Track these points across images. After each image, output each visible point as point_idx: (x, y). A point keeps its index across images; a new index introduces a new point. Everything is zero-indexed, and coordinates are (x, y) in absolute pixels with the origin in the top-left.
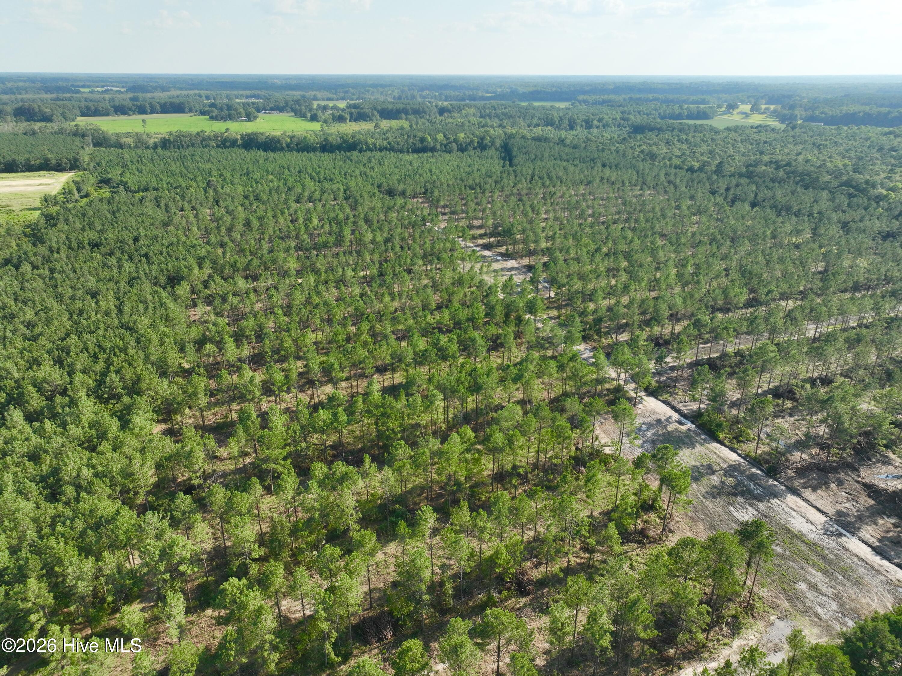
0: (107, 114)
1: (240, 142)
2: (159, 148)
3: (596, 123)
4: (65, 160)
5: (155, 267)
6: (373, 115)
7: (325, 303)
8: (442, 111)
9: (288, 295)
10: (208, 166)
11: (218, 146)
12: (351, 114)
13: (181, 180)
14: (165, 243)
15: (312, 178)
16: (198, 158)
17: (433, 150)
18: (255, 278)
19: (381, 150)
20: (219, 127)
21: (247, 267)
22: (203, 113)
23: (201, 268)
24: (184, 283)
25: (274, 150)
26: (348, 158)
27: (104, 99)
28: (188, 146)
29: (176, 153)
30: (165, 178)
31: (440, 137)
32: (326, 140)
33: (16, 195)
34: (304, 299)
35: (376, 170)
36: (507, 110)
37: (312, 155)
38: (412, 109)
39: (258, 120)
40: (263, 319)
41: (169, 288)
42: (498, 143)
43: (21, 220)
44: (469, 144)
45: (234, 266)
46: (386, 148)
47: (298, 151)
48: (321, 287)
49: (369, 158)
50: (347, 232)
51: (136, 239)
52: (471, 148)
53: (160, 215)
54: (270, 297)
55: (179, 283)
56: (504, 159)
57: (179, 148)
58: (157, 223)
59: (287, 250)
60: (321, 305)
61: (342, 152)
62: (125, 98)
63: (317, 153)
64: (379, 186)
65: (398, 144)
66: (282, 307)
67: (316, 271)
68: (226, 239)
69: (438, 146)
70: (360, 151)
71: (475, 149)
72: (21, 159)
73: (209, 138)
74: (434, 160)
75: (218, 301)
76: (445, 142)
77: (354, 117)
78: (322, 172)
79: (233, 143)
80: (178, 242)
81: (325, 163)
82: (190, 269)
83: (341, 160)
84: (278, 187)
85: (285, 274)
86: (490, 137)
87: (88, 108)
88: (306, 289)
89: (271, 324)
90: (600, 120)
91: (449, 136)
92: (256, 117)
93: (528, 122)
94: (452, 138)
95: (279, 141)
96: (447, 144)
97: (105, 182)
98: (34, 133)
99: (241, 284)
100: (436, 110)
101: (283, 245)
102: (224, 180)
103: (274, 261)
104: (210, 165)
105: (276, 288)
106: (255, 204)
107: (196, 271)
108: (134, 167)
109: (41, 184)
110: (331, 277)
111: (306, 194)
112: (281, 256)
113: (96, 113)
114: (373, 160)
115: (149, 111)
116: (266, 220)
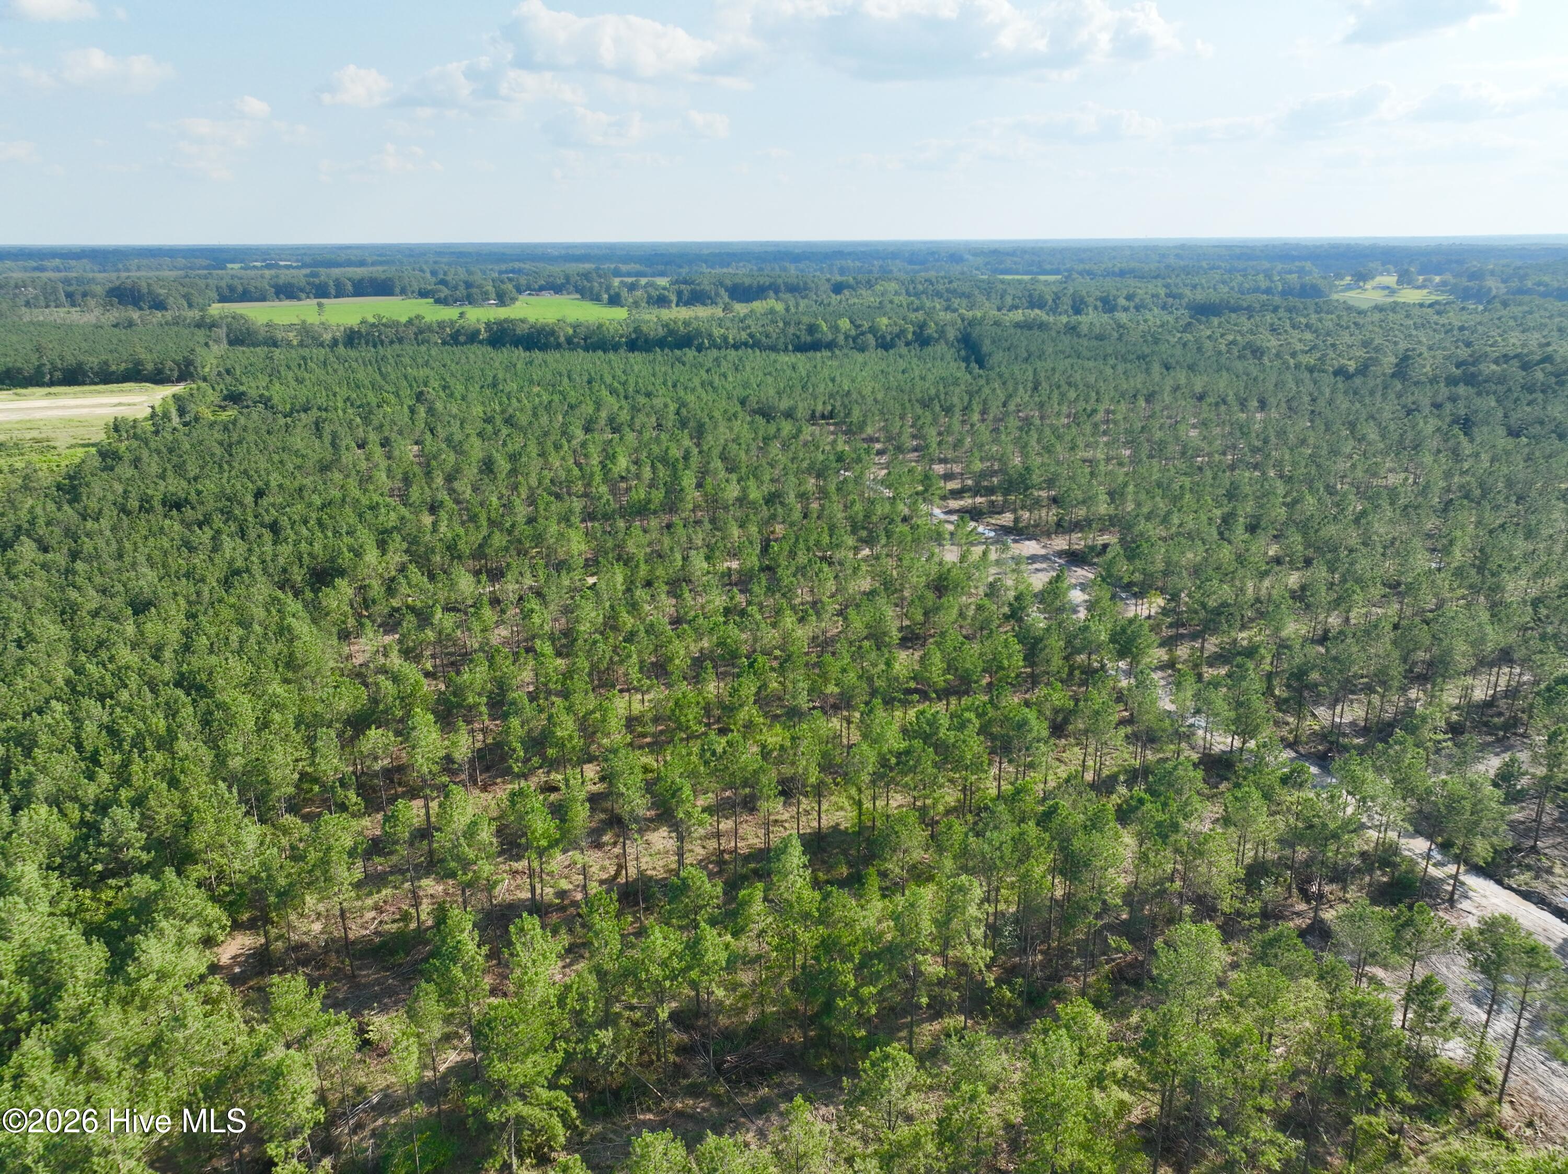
0: (263, 299)
1: (483, 335)
2: (341, 346)
3: (1122, 302)
4: (169, 364)
5: (286, 550)
6: (717, 294)
7: (650, 630)
8: (838, 289)
9: (567, 610)
10: (422, 373)
11: (444, 343)
12: (679, 294)
13: (370, 394)
14: (318, 501)
15: (613, 392)
16: (407, 360)
17: (831, 346)
18: (496, 575)
19: (736, 347)
20: (449, 313)
21: (479, 553)
22: (423, 294)
23: (384, 552)
24: (342, 583)
25: (544, 348)
26: (679, 360)
27: (262, 277)
28: (392, 342)
29: (368, 353)
30: (343, 392)
31: (844, 324)
32: (637, 330)
33: (68, 422)
34: (600, 619)
35: (730, 379)
36: (955, 285)
37: (611, 355)
38: (786, 284)
39: (518, 304)
40: (506, 666)
41: (309, 595)
42: (951, 334)
43: (63, 464)
44: (898, 336)
45: (451, 548)
46: (746, 344)
47: (586, 349)
48: (640, 593)
49: (716, 360)
50: (688, 480)
51: (259, 494)
52: (900, 343)
53: (318, 450)
54: (527, 615)
55: (330, 584)
56: (966, 360)
57: (375, 346)
58: (310, 464)
59: (565, 519)
60: (642, 634)
61: (666, 350)
62: (299, 276)
63: (622, 351)
64: (743, 402)
65: (767, 336)
66: (552, 638)
67: (626, 560)
68: (443, 495)
69: (841, 339)
70: (699, 349)
71: (908, 344)
72: (93, 361)
73: (429, 328)
74: (835, 363)
75: (410, 622)
76: (853, 333)
77: (685, 298)
78: (632, 381)
79: (472, 337)
80: (343, 500)
81: (636, 368)
82: (358, 553)
83: (665, 363)
84: (550, 402)
85: (561, 566)
86: (936, 324)
87: (232, 288)
88: (605, 597)
89: (527, 675)
90: (1129, 298)
91: (859, 322)
92: (514, 300)
93: (998, 302)
94: (866, 325)
95: (553, 333)
96: (858, 336)
97: (235, 398)
98: (130, 324)
99: (466, 584)
100: (828, 286)
101: (556, 507)
102: (451, 395)
103: (538, 539)
104: (427, 371)
105: (539, 594)
106: (505, 431)
107: (371, 556)
108: (291, 374)
109: (120, 404)
110: (660, 572)
111: (604, 414)
112: (554, 528)
113: (246, 296)
114: (724, 363)
115: (333, 292)
116: (524, 459)
